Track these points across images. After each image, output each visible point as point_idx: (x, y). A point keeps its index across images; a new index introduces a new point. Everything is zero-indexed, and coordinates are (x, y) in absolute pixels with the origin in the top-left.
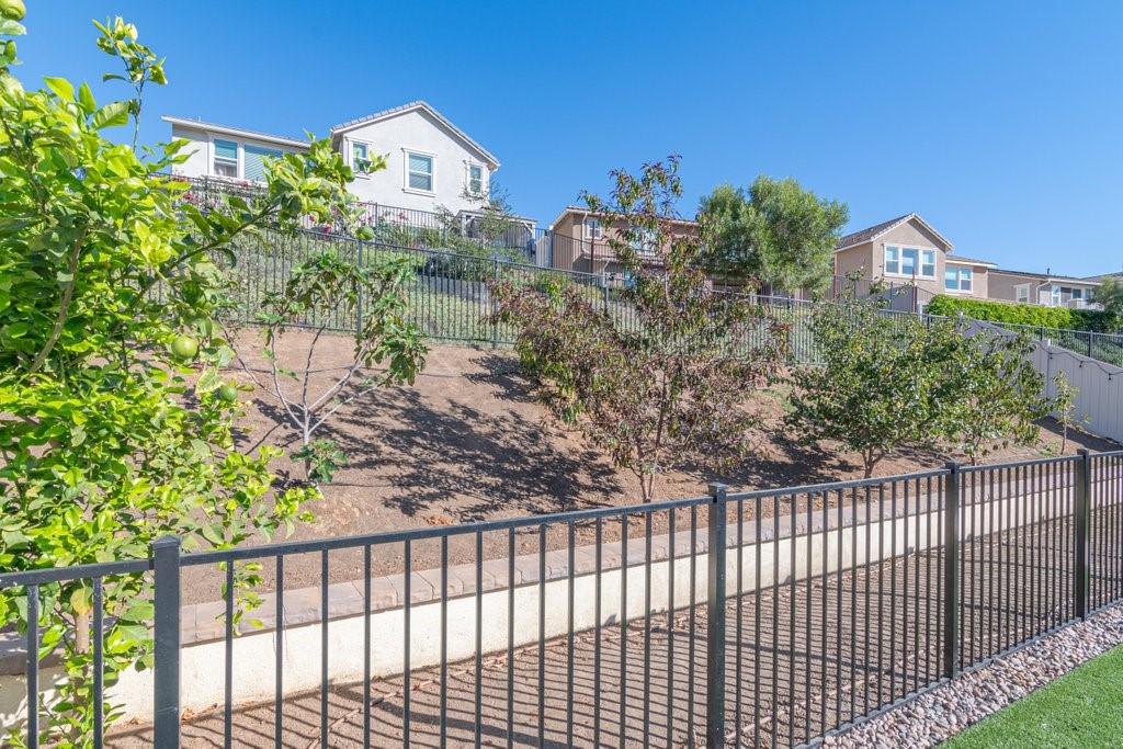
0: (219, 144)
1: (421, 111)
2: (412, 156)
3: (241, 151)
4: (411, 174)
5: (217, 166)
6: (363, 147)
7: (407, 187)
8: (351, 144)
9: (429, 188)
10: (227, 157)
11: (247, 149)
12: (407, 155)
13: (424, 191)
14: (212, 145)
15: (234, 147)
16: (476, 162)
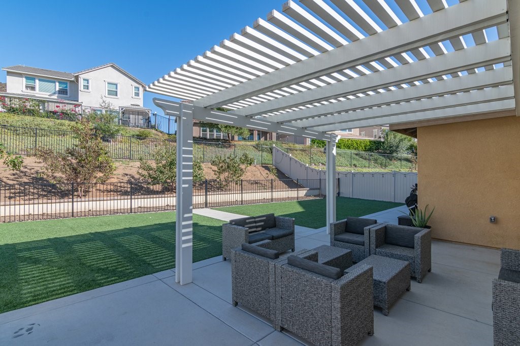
0: (27, 78)
1: (112, 66)
2: (109, 83)
3: (37, 81)
4: (108, 90)
5: (27, 87)
6: (88, 80)
7: (107, 95)
8: (82, 79)
9: (116, 95)
10: (31, 83)
11: (40, 80)
12: (107, 83)
13: (115, 97)
14: (24, 79)
15: (34, 79)
16: (137, 85)
